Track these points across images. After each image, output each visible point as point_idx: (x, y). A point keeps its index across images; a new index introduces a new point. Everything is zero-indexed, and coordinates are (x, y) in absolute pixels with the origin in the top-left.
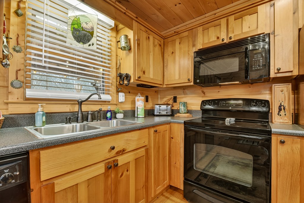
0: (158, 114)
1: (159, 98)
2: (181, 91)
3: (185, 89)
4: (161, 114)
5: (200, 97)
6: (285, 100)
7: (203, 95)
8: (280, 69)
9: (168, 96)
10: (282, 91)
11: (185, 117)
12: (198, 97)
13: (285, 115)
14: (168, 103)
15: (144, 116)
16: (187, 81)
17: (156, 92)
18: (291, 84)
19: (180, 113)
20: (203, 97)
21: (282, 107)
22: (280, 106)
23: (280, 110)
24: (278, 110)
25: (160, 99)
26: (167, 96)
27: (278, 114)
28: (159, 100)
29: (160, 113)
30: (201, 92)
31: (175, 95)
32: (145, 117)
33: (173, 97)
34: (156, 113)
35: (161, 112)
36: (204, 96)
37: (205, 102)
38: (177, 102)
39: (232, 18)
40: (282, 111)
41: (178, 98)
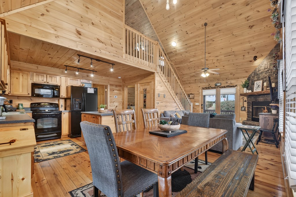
2: (16, 98)
5: (29, 101)
6: (63, 104)
8: (63, 96)
10: (62, 101)
18: (64, 99)
31: (10, 99)
35: (8, 109)
39: (48, 76)
40: (62, 107)
41: (14, 101)
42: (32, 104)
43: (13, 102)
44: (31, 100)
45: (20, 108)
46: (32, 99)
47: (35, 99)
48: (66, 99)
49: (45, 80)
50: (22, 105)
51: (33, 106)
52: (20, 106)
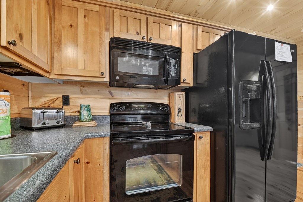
0: (40, 125)
1: (30, 98)
2: (77, 89)
3: (83, 87)
4: (46, 125)
5: (106, 98)
6: (181, 105)
7: (111, 96)
8: (185, 80)
9: (51, 95)
10: (180, 98)
11: (92, 127)
12: (104, 98)
13: (181, 116)
14: (52, 105)
15: (10, 135)
16: (99, 75)
17: (24, 85)
18: (184, 92)
19: (82, 122)
20: (109, 98)
21: (180, 110)
22: (179, 109)
23: (179, 112)
24: (178, 112)
25: (32, 99)
26: (47, 95)
27: (178, 116)
28: (30, 101)
29: (44, 124)
30: (108, 92)
31: (65, 93)
32: (13, 136)
33: (61, 96)
34: (35, 125)
35: (47, 121)
36: (112, 98)
37: (115, 105)
38: (70, 104)
39: (151, 19)
40: (180, 113)
41: (72, 98)
42: (112, 106)
43: (70, 100)
44: (111, 94)
45: (83, 119)
46: (113, 91)
47: (119, 92)
48: (187, 91)
49: (143, 33)
50: (88, 108)
51: (115, 112)
52: (84, 113)
